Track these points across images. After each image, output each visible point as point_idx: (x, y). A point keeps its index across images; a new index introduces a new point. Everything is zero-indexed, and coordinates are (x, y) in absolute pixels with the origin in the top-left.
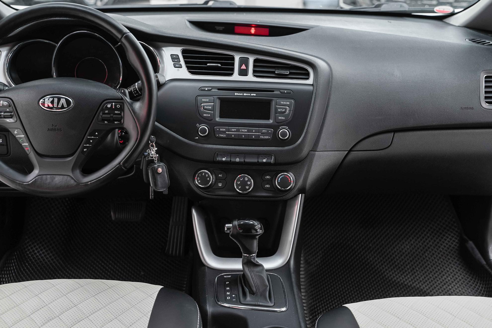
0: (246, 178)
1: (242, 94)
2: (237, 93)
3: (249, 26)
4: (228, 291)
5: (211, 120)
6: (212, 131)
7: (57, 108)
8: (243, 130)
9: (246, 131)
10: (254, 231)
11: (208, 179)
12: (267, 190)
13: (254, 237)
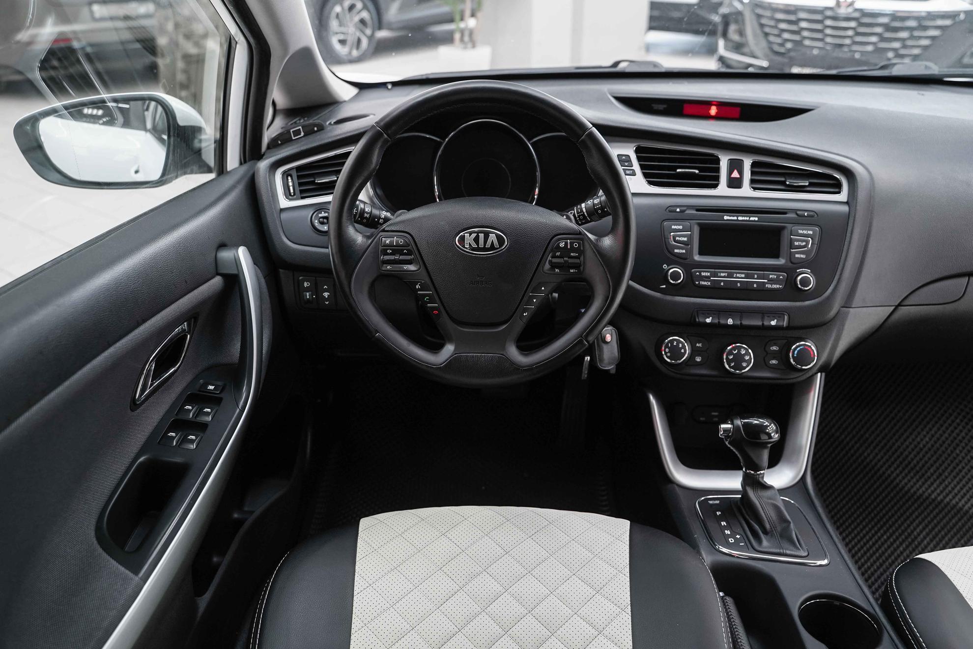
0: (742, 350)
1: (735, 218)
2: (727, 216)
3: (708, 104)
4: (725, 528)
5: (686, 259)
6: (690, 277)
7: (484, 249)
8: (738, 275)
9: (743, 276)
10: (764, 437)
11: (683, 351)
12: (773, 368)
13: (763, 445)
